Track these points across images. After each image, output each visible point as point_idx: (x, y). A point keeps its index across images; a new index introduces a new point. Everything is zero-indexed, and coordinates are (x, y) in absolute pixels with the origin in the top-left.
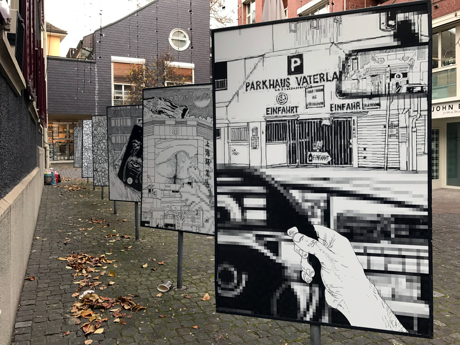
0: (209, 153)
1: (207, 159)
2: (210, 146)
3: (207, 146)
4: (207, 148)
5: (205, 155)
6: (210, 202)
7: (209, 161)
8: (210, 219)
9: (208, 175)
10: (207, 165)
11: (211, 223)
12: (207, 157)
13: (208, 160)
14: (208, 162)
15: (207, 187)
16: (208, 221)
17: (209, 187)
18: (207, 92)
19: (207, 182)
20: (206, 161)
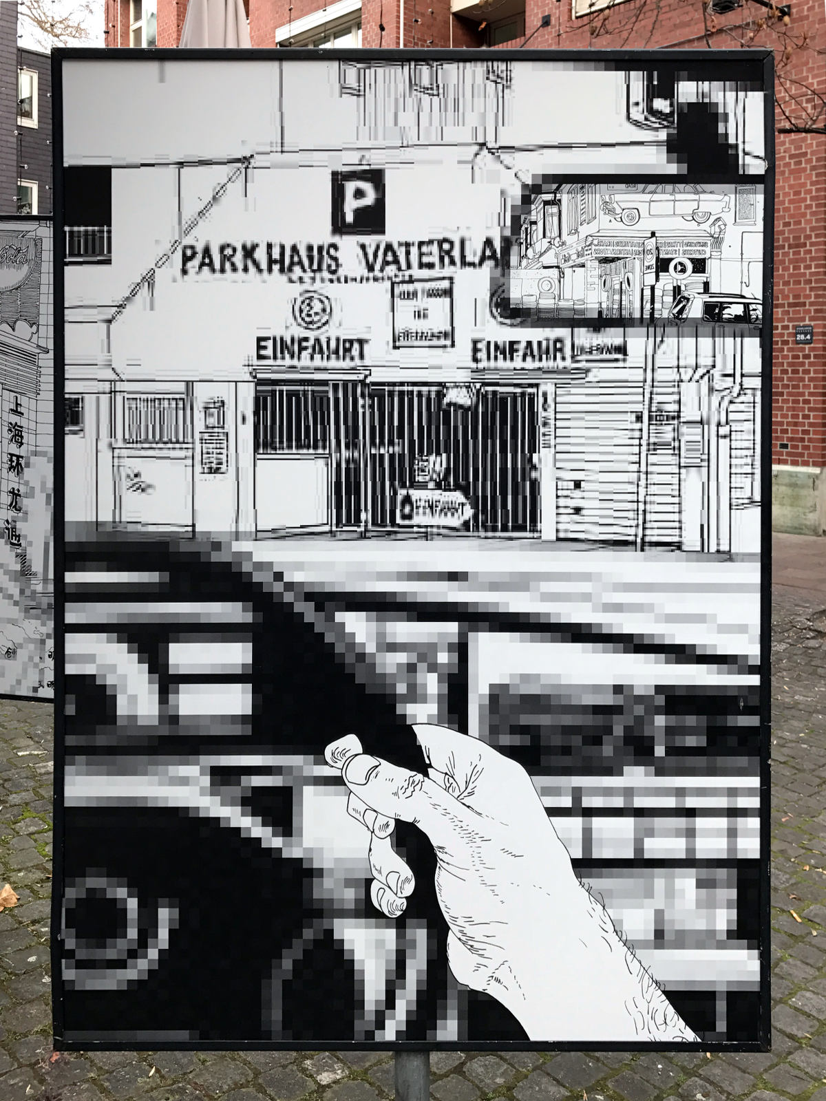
0: (22, 437)
1: (12, 455)
2: (26, 415)
3: (15, 412)
4: (14, 419)
5: (5, 442)
6: (22, 592)
7: (22, 462)
8: (21, 646)
9: (15, 507)
10: (12, 475)
11: (26, 660)
12: (14, 449)
13: (18, 457)
14: (18, 464)
15: (12, 544)
16: (14, 652)
17: (20, 545)
18: (17, 244)
19: (14, 528)
20: (11, 461)
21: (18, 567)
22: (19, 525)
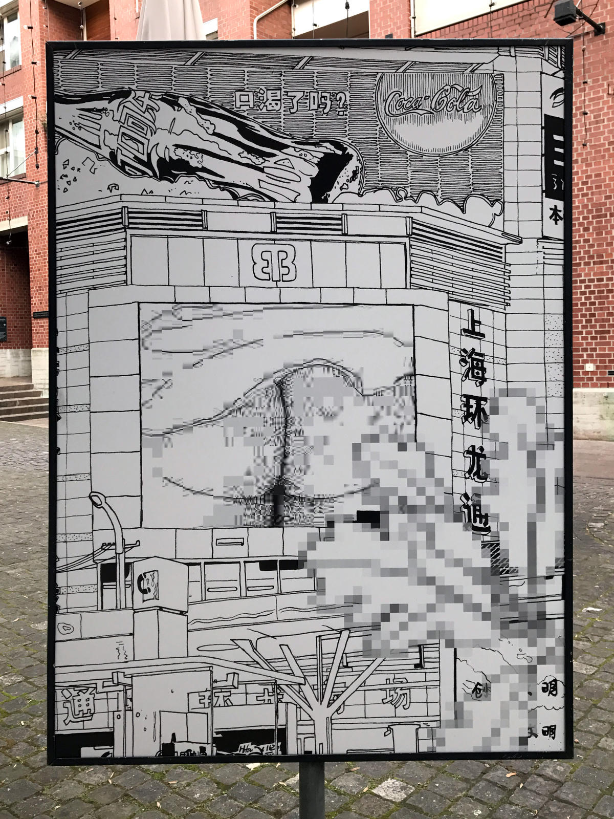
0: (484, 370)
1: (468, 397)
2: (488, 337)
4: (470, 343)
5: (456, 378)
7: (486, 406)
8: (497, 679)
9: (477, 473)
10: (470, 427)
11: (507, 698)
12: (471, 388)
13: (479, 400)
14: (480, 410)
15: (475, 529)
16: (487, 689)
17: (488, 529)
19: (477, 505)
20: (467, 405)
21: (487, 563)
22: (485, 500)
